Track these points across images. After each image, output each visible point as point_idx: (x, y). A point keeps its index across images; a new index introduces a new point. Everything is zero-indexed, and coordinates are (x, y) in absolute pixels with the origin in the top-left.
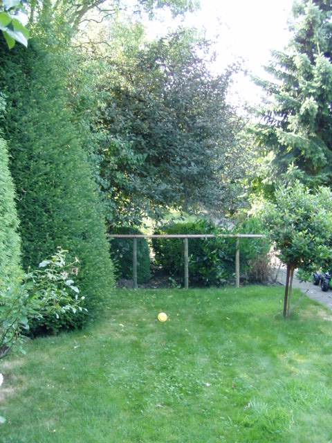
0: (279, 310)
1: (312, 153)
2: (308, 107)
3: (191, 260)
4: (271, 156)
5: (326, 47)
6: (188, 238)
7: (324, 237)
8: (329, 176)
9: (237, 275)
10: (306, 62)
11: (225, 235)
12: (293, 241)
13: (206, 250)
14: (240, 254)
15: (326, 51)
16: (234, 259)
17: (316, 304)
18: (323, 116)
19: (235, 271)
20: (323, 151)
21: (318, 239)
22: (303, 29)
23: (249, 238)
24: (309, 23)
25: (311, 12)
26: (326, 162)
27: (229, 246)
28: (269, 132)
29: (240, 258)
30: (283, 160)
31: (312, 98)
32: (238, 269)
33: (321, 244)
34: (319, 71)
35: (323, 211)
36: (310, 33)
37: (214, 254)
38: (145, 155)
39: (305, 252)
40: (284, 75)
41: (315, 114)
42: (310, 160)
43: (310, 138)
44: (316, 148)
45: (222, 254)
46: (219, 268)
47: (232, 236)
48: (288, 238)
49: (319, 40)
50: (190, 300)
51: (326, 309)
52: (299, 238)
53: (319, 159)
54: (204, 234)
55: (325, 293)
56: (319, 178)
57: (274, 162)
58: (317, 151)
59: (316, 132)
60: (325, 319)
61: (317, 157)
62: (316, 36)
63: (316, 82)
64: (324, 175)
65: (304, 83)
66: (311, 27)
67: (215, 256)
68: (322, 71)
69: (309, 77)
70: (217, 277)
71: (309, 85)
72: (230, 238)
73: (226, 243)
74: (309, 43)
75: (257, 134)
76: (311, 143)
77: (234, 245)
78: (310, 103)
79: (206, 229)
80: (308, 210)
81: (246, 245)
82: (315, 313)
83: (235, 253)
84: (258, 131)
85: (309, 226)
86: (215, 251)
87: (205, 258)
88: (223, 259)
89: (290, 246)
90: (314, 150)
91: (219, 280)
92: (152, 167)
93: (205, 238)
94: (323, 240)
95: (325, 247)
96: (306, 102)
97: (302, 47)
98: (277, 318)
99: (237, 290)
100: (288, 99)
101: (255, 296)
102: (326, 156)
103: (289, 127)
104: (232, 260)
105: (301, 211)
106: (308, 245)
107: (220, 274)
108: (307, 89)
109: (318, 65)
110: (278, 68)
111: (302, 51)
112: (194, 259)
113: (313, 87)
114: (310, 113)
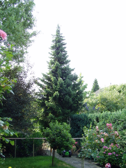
0: (50, 164)
1: (57, 110)
2: (56, 94)
3: (17, 147)
4: (43, 110)
5: (61, 75)
6: (16, 139)
7: (65, 139)
8: (62, 118)
9: (33, 152)
10: (55, 80)
11: (30, 138)
12: (56, 140)
13: (23, 143)
14: (35, 145)
15: (61, 76)
16: (32, 146)
17: (62, 162)
18: (60, 97)
19: (32, 151)
20: (61, 109)
21: (64, 139)
22: (54, 69)
23: (38, 139)
24: (56, 67)
25: (57, 64)
26: (62, 113)
27: (31, 142)
28: (42, 102)
29: (34, 146)
30: (47, 111)
31: (57, 92)
32: (34, 150)
33: (65, 141)
34: (59, 83)
35: (65, 131)
36: (56, 70)
37: (25, 145)
38: (3, 110)
39: (60, 144)
40: (47, 83)
41: (58, 97)
42: (56, 112)
43: (56, 104)
44: (58, 108)
45: (28, 145)
46: (27, 150)
47: (32, 138)
48: (54, 139)
49: (59, 73)
50: (18, 162)
51: (65, 163)
52: (58, 139)
53: (59, 112)
54: (22, 138)
55: (63, 158)
56: (59, 118)
57: (44, 112)
58: (58, 109)
59: (58, 103)
60: (66, 166)
61: (59, 111)
62: (58, 72)
63: (58, 86)
64: (61, 117)
65: (54, 86)
66: (57, 69)
67: (26, 146)
68: (60, 83)
69: (56, 84)
70: (26, 153)
71: (56, 87)
72: (31, 139)
73: (30, 141)
74: (56, 73)
75: (38, 102)
76: (56, 106)
77: (32, 142)
78: (56, 93)
79: (23, 136)
80: (60, 130)
81: (37, 142)
82: (62, 164)
83: (33, 145)
84: (38, 101)
85: (60, 135)
86: (26, 144)
87: (22, 147)
88: (28, 147)
89: (55, 142)
90: (57, 109)
91: (27, 154)
92: (4, 113)
93: (22, 139)
94: (65, 140)
95: (66, 142)
96: (55, 93)
97: (54, 75)
98: (50, 166)
99: (34, 158)
100: (49, 91)
101: (41, 159)
102: (61, 111)
103: (49, 101)
104: (32, 147)
105: (58, 130)
106: (61, 141)
107: (27, 152)
108: (55, 88)
109: (59, 81)
110: (46, 80)
111: (54, 76)
112: (18, 147)
113: (58, 88)
114: (57, 96)
